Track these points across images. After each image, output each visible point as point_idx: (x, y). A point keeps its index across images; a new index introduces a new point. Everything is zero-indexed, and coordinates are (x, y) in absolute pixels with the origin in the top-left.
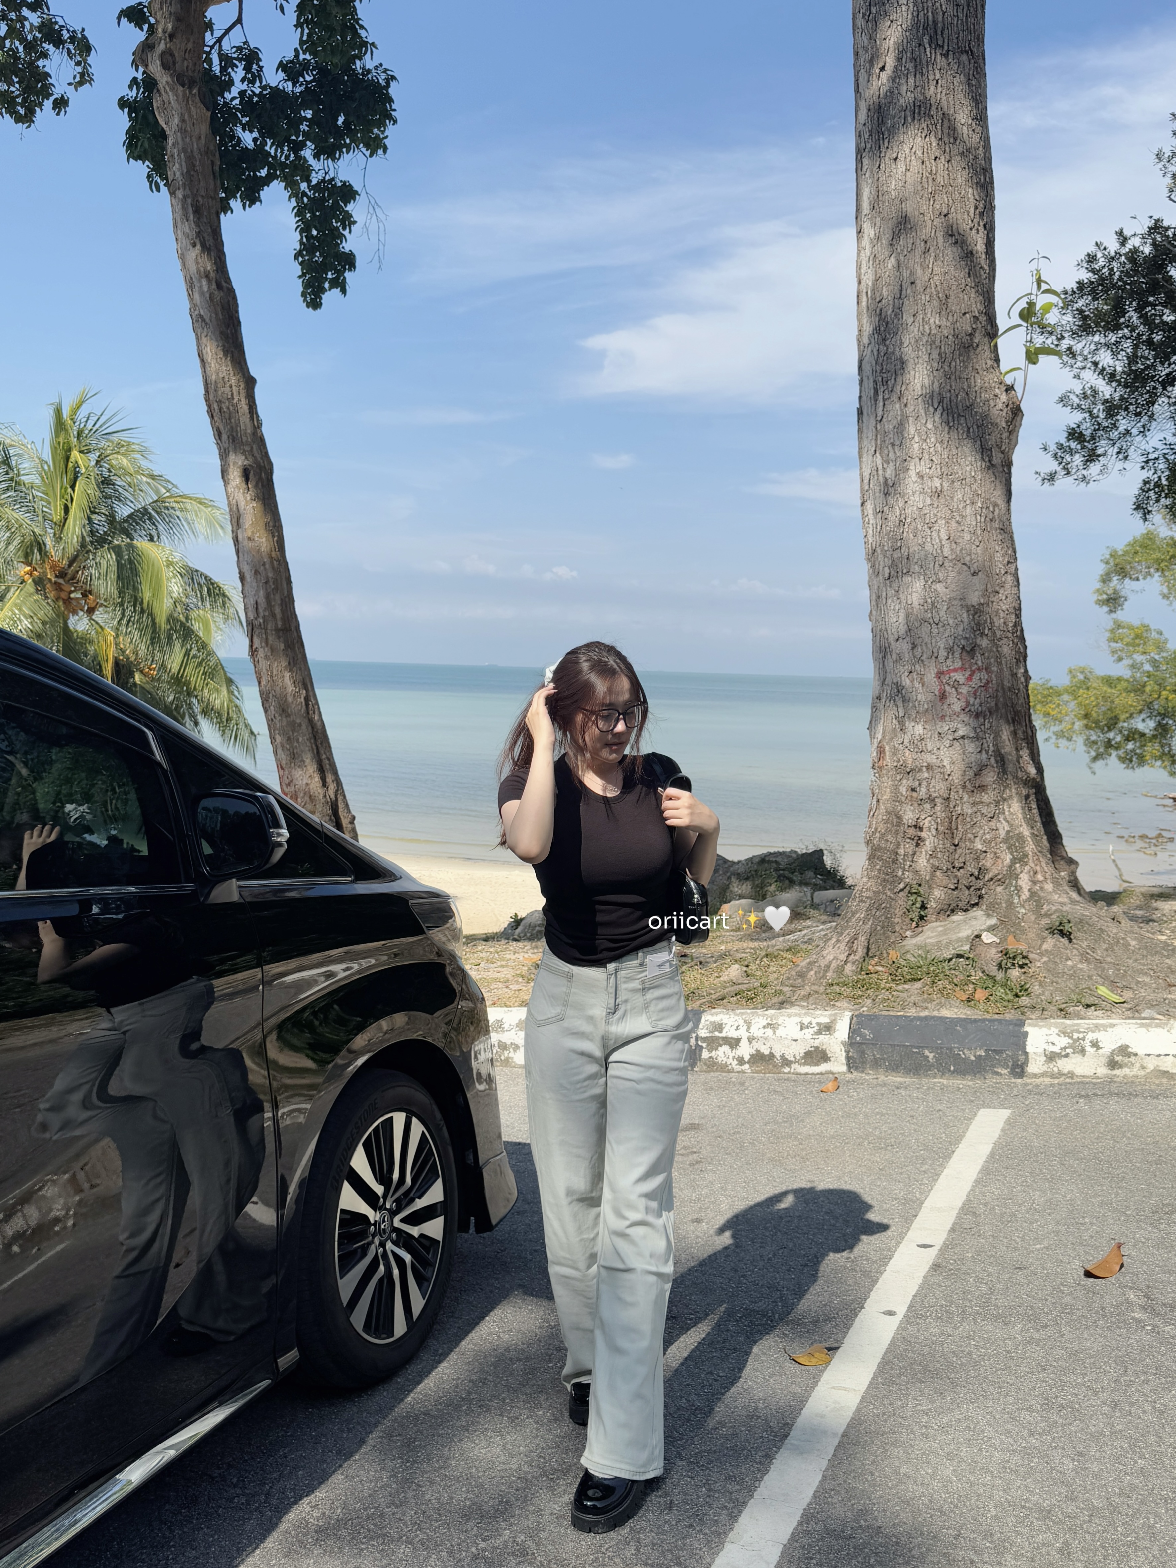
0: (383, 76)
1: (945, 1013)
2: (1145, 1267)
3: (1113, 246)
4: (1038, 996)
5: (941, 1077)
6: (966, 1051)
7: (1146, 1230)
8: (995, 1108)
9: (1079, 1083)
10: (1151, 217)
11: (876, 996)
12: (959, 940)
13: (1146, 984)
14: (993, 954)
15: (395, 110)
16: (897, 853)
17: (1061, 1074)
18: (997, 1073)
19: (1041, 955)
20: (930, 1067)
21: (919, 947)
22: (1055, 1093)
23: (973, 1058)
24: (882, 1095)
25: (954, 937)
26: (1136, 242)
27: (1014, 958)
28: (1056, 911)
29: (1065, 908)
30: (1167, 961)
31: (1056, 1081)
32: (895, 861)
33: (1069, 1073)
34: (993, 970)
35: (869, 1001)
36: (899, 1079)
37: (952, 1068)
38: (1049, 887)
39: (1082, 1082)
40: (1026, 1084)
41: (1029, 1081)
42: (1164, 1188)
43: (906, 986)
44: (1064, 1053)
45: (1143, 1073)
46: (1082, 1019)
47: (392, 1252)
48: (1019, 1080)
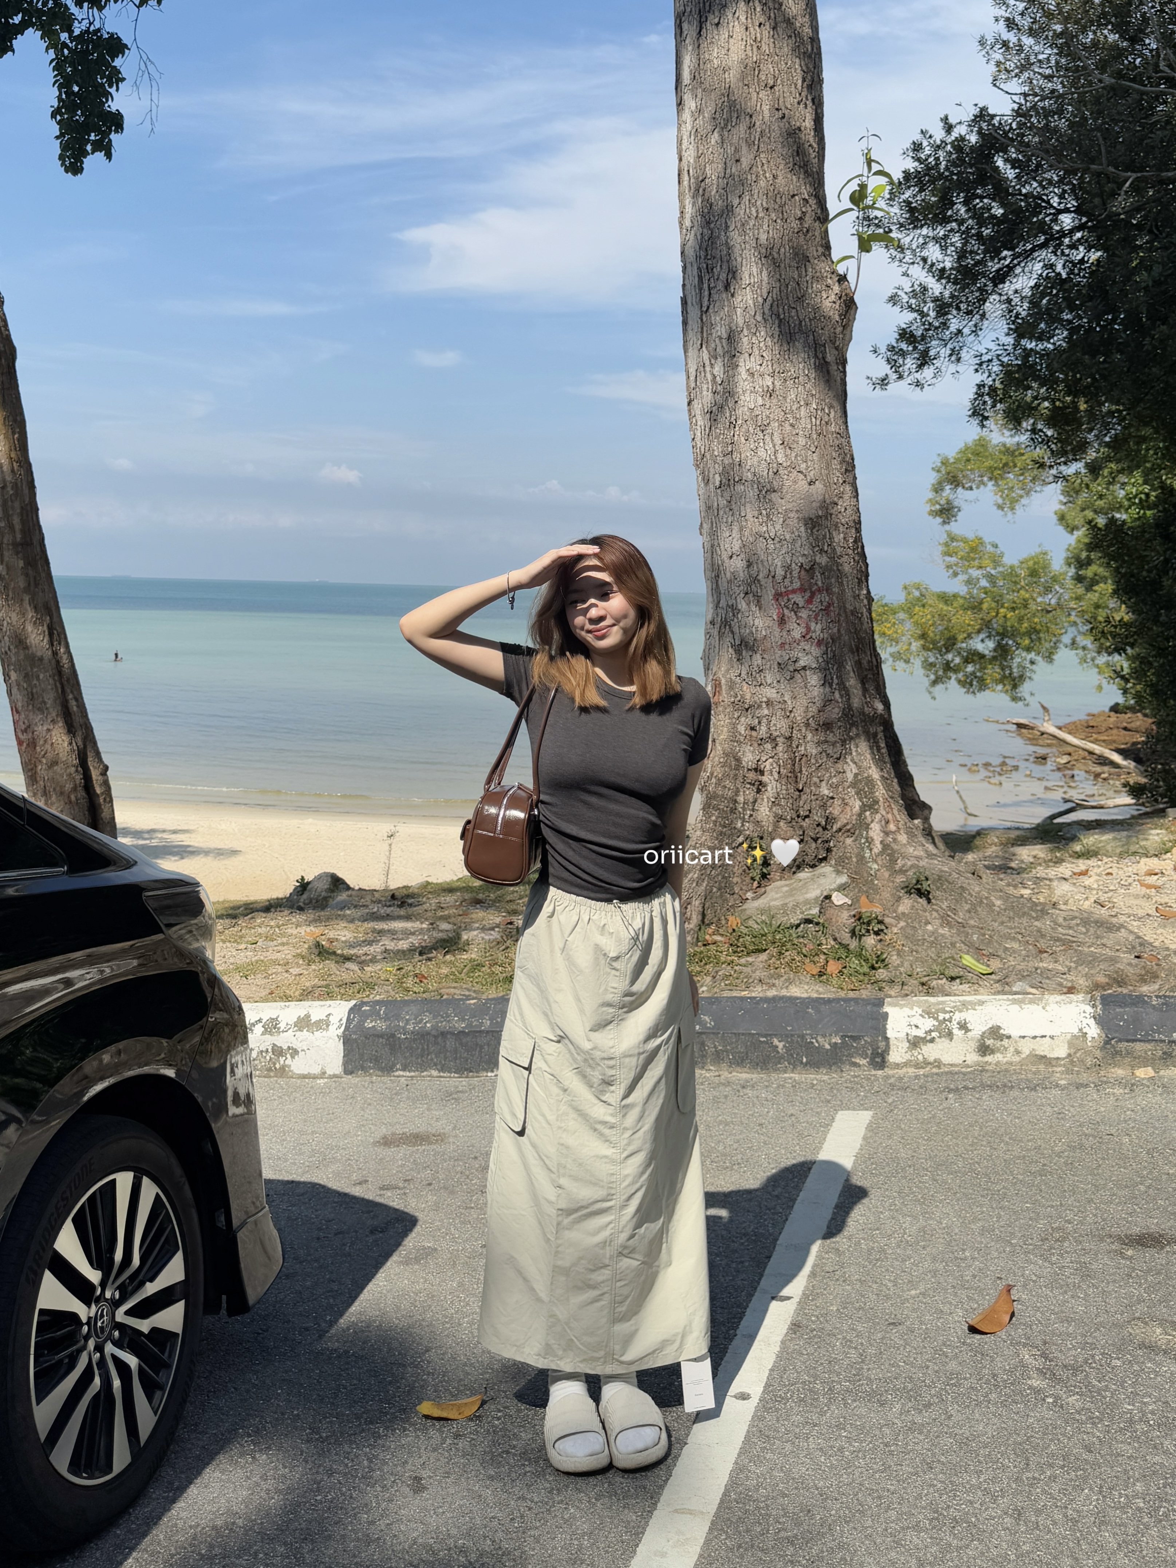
1: (795, 992)
4: (896, 968)
5: (792, 1072)
6: (820, 1038)
8: (854, 1109)
9: (947, 1073)
10: (978, 104)
11: (717, 971)
12: (807, 902)
13: (1014, 951)
14: (845, 919)
16: (736, 801)
17: (925, 1064)
18: (855, 1064)
19: (898, 918)
20: (780, 1058)
21: (762, 912)
22: (921, 1087)
23: (827, 1047)
25: (801, 899)
26: (962, 130)
27: (869, 923)
28: (912, 866)
29: (921, 864)
31: (921, 1072)
32: (733, 810)
33: (935, 1062)
34: (846, 938)
35: (710, 978)
36: (744, 1076)
37: (804, 1060)
38: (903, 838)
39: (950, 1073)
40: (886, 1077)
41: (889, 1073)
42: (1052, 1206)
43: (750, 959)
44: (929, 1038)
45: (1016, 1061)
46: (949, 994)
48: (880, 1072)
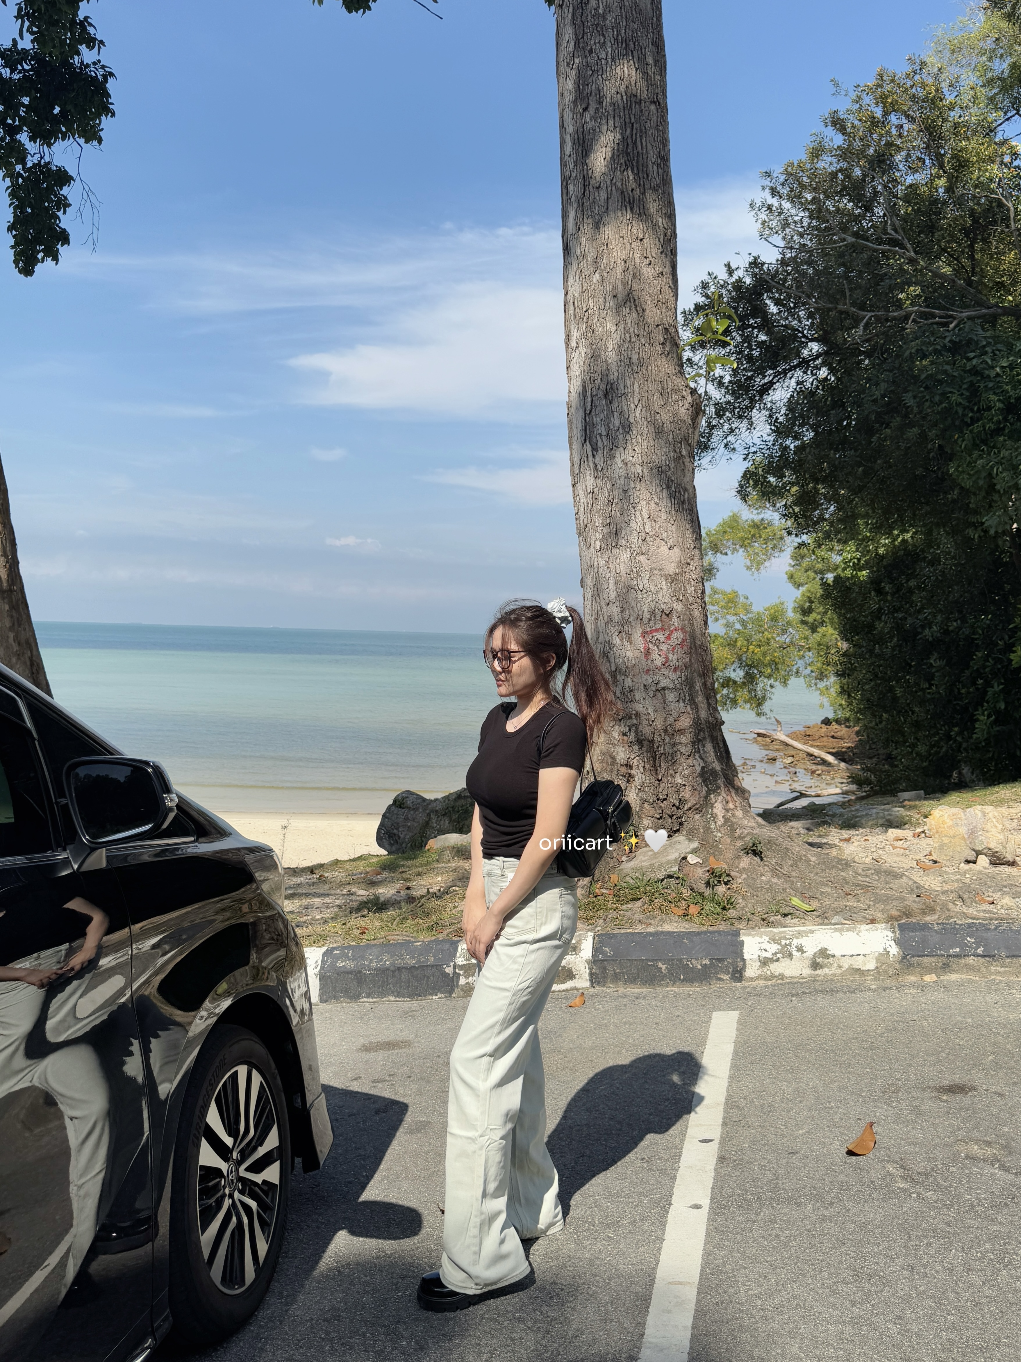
0: (101, 72)
1: (667, 927)
2: (892, 1141)
3: (723, 275)
4: (742, 908)
5: (673, 986)
6: (693, 961)
7: (882, 1108)
8: (724, 1010)
9: (788, 983)
10: (750, 254)
11: (607, 916)
12: (669, 862)
13: (829, 894)
14: (701, 874)
15: (112, 104)
17: (773, 976)
18: (720, 979)
19: (740, 872)
20: (663, 977)
21: (636, 871)
22: (771, 994)
23: (700, 967)
24: (625, 1005)
25: (664, 860)
26: (739, 274)
27: (720, 876)
28: (748, 834)
29: (755, 832)
30: (842, 873)
31: (769, 983)
33: (780, 975)
34: (702, 888)
35: (601, 921)
36: (636, 990)
37: (682, 977)
38: (739, 813)
39: (791, 983)
40: (745, 987)
41: (746, 984)
42: (884, 1070)
43: (629, 906)
44: (775, 958)
45: (839, 971)
46: (784, 927)
47: (240, 1200)
48: (739, 984)
